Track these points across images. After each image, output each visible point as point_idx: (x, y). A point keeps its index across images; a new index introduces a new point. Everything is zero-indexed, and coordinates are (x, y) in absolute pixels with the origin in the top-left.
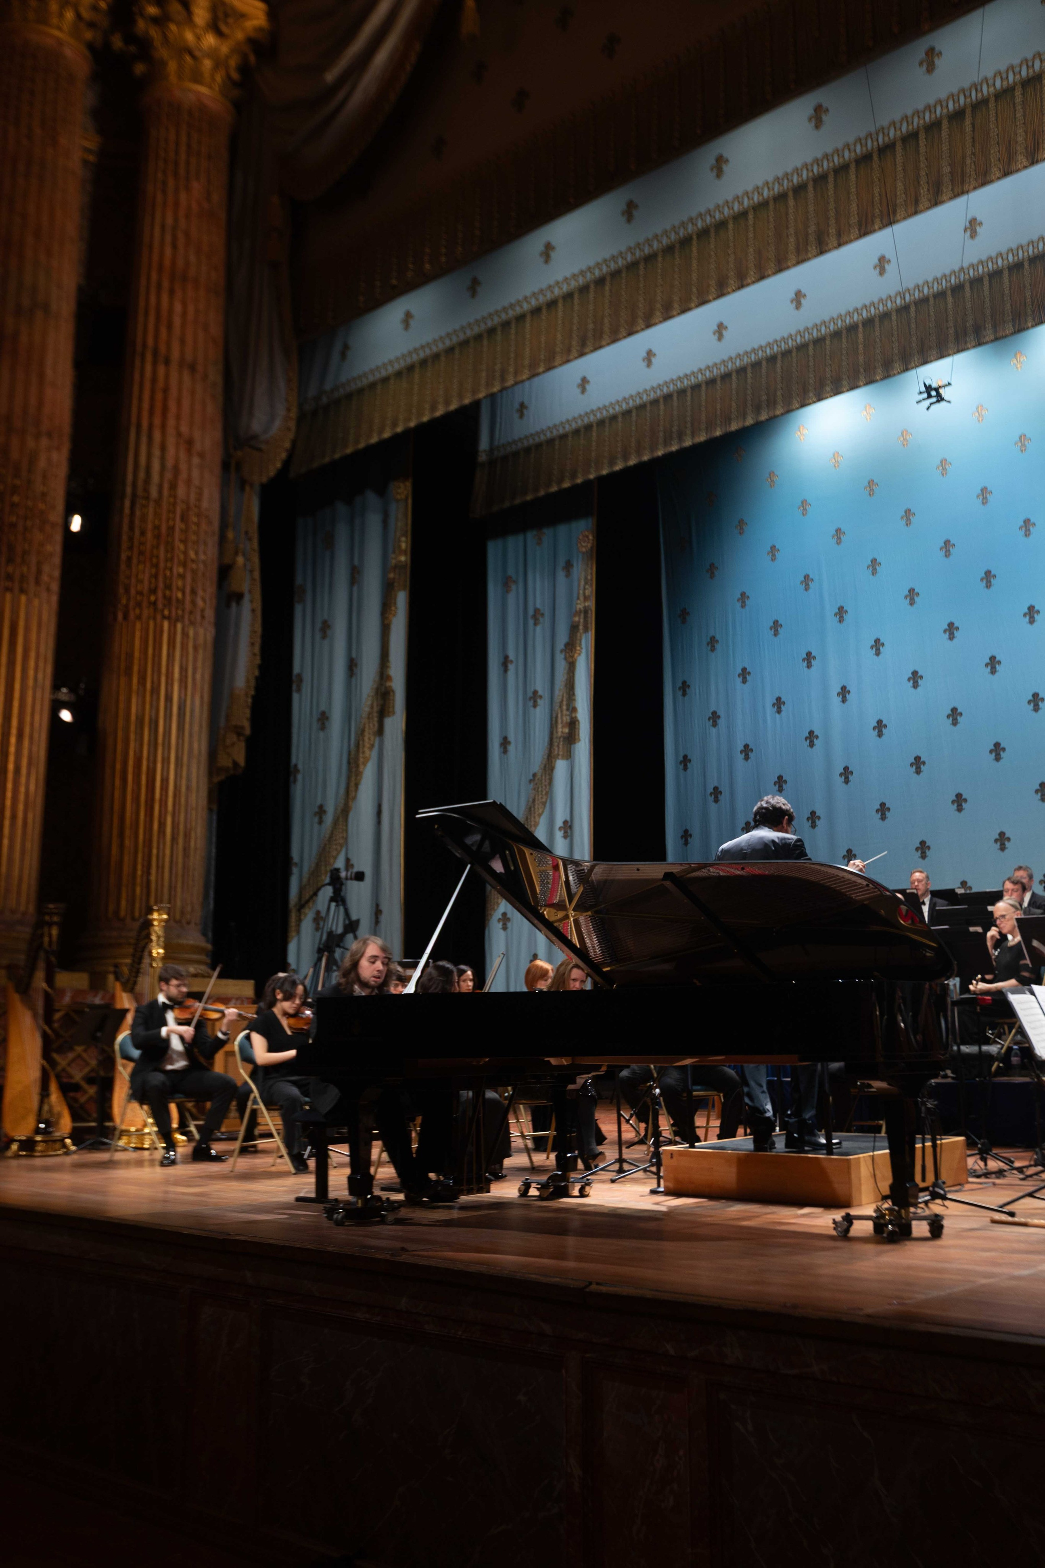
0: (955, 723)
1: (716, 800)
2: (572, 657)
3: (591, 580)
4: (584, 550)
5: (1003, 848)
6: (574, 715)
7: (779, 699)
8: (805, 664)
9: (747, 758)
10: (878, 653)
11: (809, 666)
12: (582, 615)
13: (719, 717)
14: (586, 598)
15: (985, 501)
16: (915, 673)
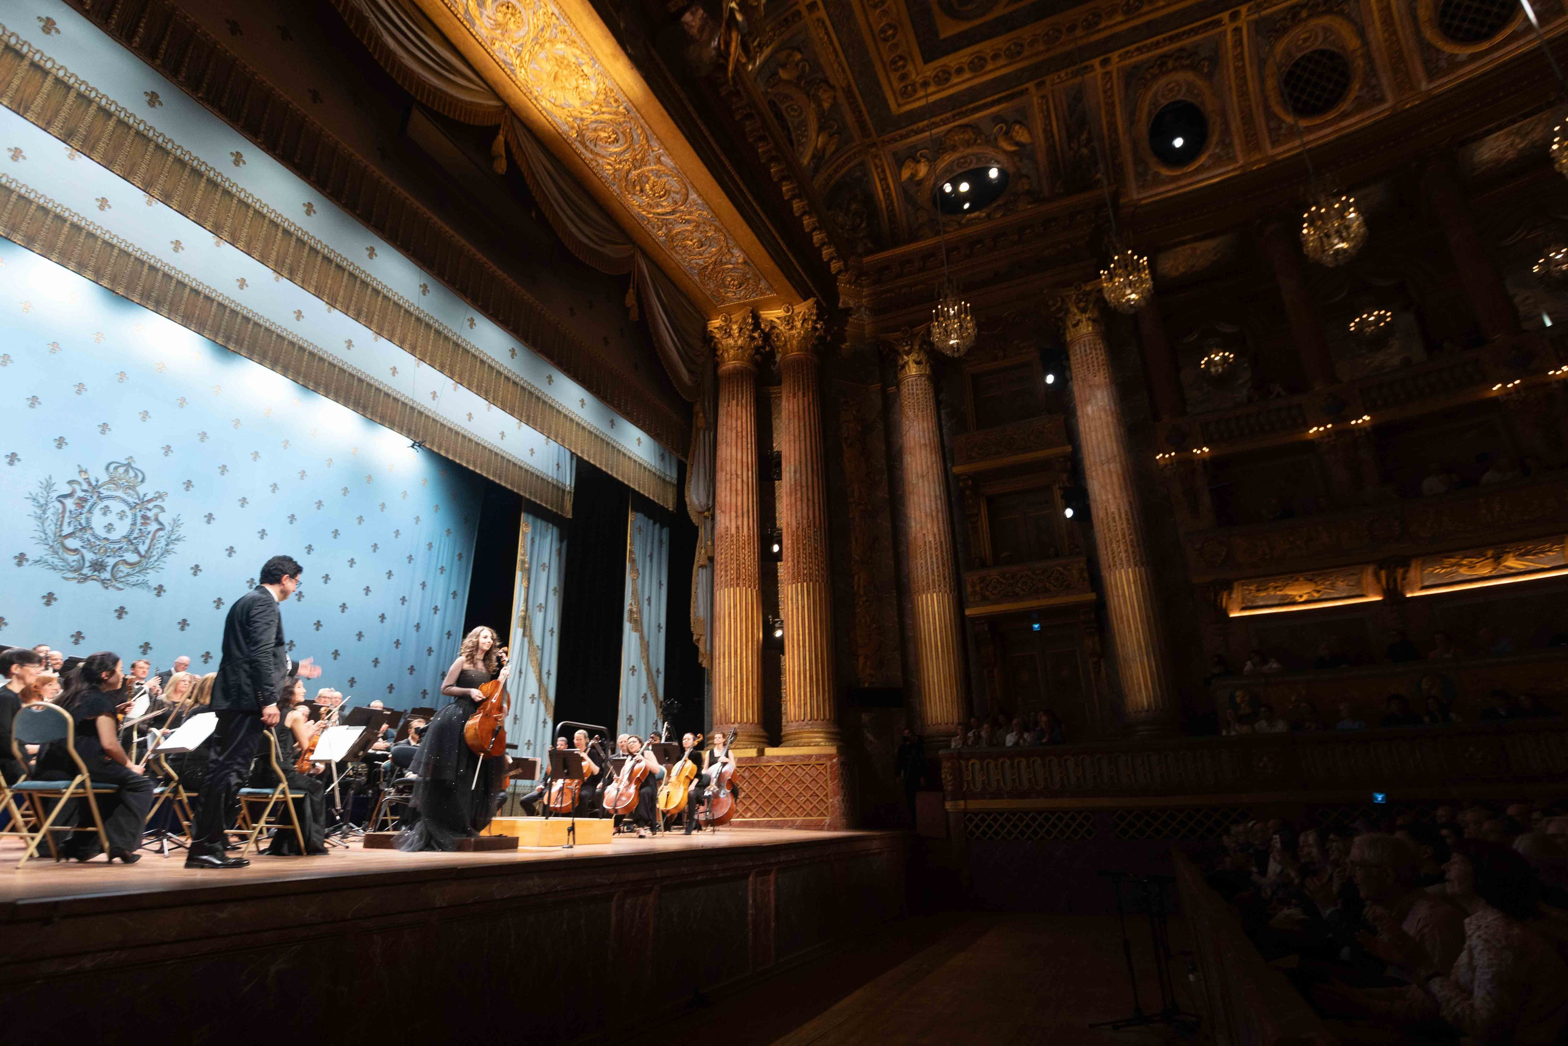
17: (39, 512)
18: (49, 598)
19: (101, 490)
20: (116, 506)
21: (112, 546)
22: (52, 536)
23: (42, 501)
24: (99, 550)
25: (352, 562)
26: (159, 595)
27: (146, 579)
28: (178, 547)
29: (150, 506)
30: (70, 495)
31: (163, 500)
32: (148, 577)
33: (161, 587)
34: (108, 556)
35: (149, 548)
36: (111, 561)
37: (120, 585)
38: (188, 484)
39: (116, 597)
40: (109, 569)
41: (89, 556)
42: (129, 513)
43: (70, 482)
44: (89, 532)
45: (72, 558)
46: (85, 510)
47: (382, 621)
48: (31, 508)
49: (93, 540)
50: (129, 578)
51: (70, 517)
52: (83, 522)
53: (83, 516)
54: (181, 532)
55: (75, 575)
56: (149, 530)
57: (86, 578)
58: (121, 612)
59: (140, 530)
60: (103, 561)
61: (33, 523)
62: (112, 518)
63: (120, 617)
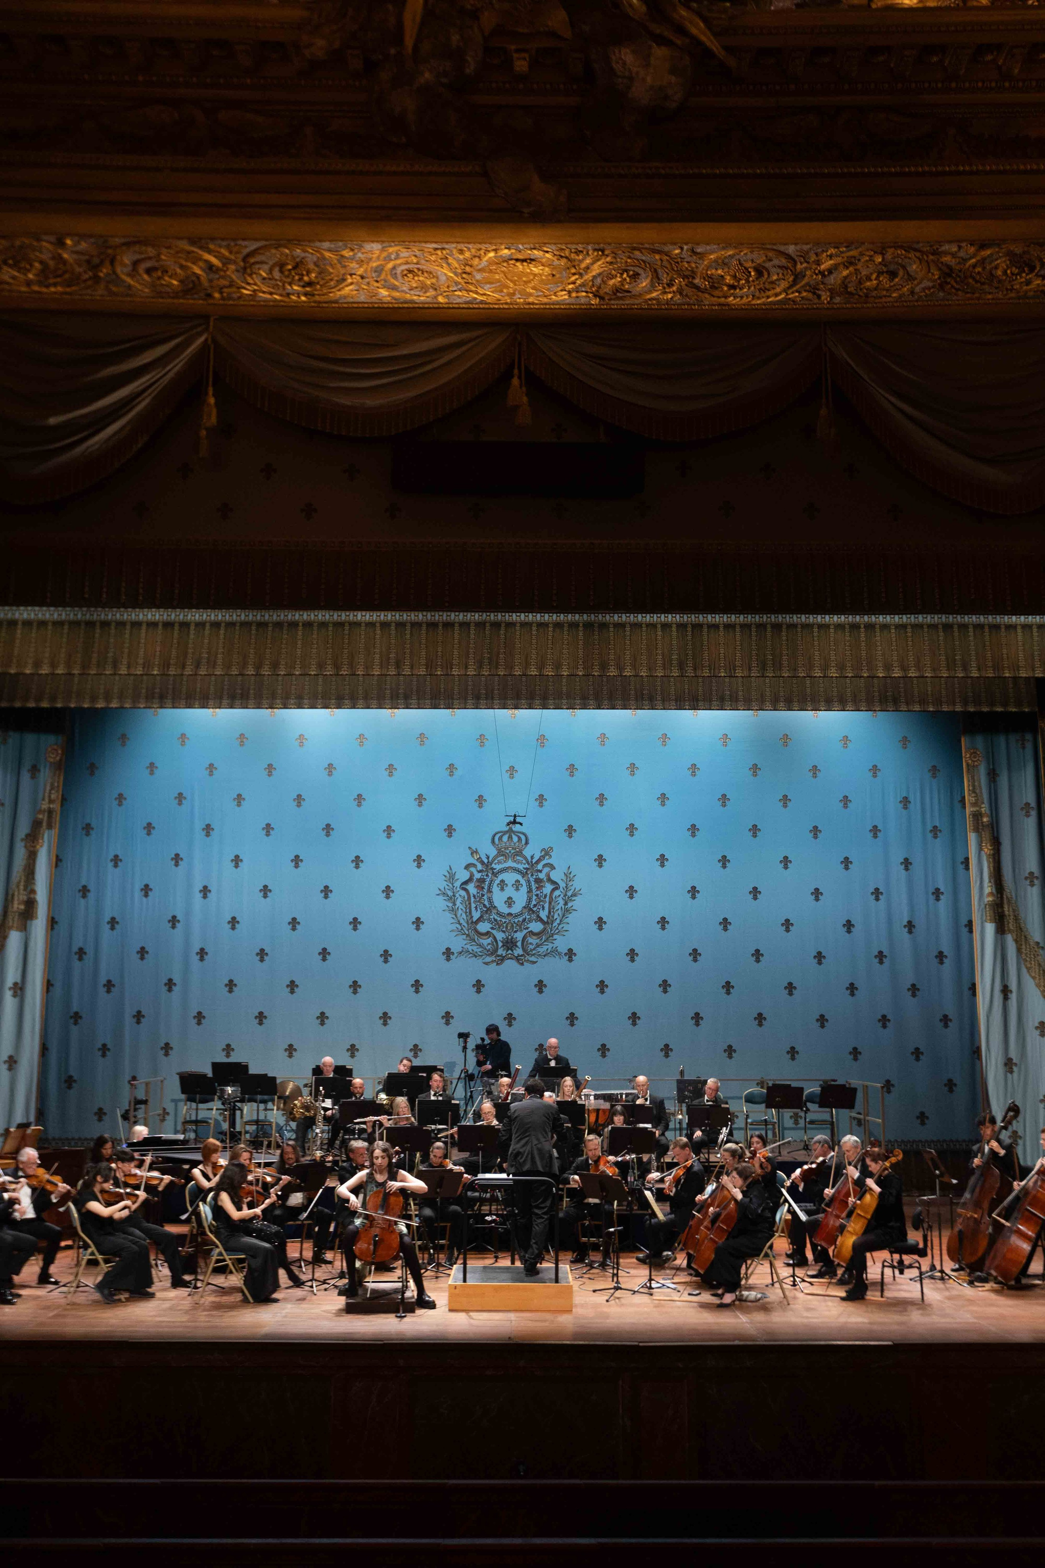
0: (294, 929)
1: (80, 959)
2: (34, 847)
3: (58, 786)
4: (52, 760)
5: (322, 1023)
6: (32, 896)
7: (147, 886)
8: (173, 862)
9: (113, 928)
10: (237, 866)
11: (177, 865)
12: (46, 814)
13: (89, 891)
14: (51, 801)
15: (330, 774)
16: (265, 887)
17: (450, 905)
18: (479, 986)
19: (493, 866)
20: (510, 878)
21: (516, 921)
22: (466, 925)
23: (450, 893)
24: (507, 928)
25: (786, 862)
26: (570, 960)
27: (555, 946)
28: (576, 903)
29: (540, 867)
30: (470, 880)
31: (550, 857)
32: (556, 943)
33: (570, 950)
34: (516, 932)
35: (549, 912)
36: (519, 936)
37: (533, 959)
38: (570, 830)
39: (532, 972)
40: (519, 944)
41: (500, 936)
42: (523, 882)
43: (467, 867)
44: (494, 911)
45: (486, 942)
46: (485, 891)
47: (849, 931)
48: (442, 903)
49: (499, 919)
50: (539, 949)
51: (475, 902)
52: (486, 903)
53: (485, 897)
54: (576, 884)
55: (493, 958)
56: (545, 893)
57: (501, 960)
58: (540, 986)
59: (537, 895)
60: (512, 938)
61: (449, 915)
62: (510, 891)
63: (541, 991)
